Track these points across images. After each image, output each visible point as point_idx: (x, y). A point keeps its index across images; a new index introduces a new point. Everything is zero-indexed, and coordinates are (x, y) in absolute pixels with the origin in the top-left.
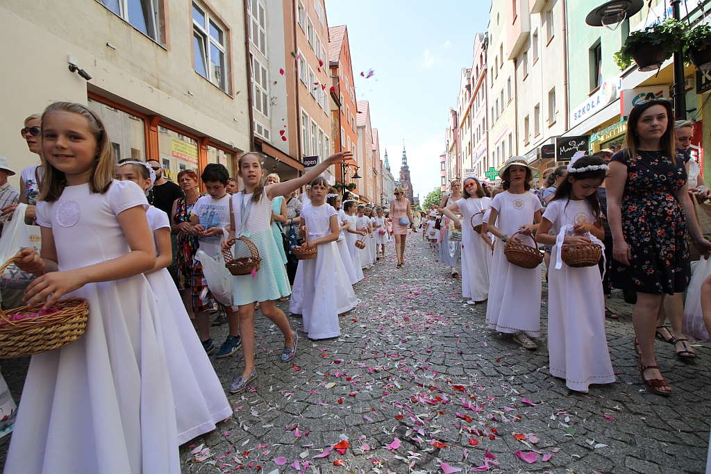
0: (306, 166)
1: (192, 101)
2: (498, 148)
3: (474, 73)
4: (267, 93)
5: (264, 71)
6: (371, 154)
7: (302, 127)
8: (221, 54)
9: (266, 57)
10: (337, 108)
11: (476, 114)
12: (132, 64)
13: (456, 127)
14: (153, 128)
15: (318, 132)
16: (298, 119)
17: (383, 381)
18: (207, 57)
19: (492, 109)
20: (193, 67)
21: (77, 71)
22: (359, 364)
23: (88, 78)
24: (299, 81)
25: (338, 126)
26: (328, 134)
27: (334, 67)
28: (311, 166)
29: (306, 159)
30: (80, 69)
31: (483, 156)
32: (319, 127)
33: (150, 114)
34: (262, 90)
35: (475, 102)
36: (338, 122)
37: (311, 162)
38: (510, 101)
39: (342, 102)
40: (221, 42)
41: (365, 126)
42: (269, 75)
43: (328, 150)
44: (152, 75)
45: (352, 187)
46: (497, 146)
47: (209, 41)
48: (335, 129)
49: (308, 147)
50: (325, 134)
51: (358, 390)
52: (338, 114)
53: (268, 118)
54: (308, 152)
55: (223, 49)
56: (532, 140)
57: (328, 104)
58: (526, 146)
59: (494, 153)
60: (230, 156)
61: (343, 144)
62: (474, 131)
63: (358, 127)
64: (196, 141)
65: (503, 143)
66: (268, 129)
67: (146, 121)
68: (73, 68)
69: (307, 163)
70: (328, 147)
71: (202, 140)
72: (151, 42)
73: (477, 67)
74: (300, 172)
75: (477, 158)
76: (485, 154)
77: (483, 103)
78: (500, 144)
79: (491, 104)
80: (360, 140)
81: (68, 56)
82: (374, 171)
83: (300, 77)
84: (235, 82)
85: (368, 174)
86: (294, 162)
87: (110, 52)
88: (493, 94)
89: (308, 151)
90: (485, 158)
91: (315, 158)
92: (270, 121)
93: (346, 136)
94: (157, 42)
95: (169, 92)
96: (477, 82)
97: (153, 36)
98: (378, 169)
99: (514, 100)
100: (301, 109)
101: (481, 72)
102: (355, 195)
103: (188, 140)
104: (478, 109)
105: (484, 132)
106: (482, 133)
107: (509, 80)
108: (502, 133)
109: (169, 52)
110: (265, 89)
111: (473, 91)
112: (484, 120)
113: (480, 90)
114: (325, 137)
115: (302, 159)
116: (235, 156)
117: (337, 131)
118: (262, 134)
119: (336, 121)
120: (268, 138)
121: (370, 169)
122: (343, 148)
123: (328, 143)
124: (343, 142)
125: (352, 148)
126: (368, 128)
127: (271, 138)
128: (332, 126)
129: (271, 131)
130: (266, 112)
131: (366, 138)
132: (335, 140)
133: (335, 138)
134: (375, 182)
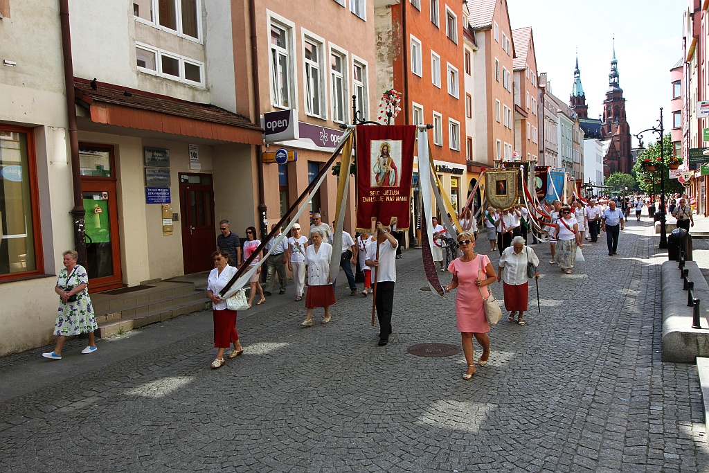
0: (269, 132)
6: (509, 78)
25: (400, 36)
28: (278, 130)
29: (269, 117)
32: (330, 45)
36: (399, 28)
37: (279, 123)
41: (490, 27)
48: (394, 43)
49: (293, 89)
50: (351, 58)
52: (399, 12)
69: (273, 125)
74: (258, 146)
82: (520, 110)
85: (496, 118)
89: (272, 101)
91: (285, 115)
92: (204, 46)
93: (426, 53)
98: (531, 104)
102: (451, 166)
114: (353, 63)
115: (262, 116)
116: (28, 135)
117: (399, 47)
118: (178, 75)
119: (396, 27)
120: (198, 80)
121: (505, 108)
122: (415, 77)
123: (365, 74)
124: (416, 66)
125: (449, 74)
126: (501, 28)
127: (206, 79)
128: (389, 36)
129: (206, 66)
130: (191, 29)
131: (495, 49)
132: (394, 64)
133: (395, 59)
134: (524, 131)
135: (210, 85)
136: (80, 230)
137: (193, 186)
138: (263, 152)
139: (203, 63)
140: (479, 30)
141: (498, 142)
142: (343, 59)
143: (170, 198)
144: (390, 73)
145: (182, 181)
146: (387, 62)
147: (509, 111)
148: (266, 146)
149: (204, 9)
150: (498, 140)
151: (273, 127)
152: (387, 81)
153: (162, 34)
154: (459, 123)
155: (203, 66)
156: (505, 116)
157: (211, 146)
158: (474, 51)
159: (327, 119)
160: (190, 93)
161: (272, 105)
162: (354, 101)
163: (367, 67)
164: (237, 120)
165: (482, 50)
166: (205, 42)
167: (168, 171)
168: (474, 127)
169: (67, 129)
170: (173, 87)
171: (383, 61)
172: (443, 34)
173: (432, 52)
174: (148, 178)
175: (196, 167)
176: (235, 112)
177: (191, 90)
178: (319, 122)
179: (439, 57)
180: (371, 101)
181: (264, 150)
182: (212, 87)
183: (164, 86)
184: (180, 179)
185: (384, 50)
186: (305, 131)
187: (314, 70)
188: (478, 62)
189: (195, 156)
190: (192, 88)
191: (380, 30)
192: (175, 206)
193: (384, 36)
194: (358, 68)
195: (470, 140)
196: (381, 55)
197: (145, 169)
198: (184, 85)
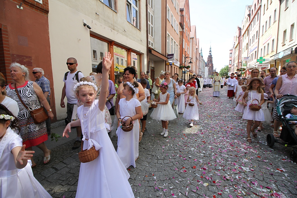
0: (168, 58)
1: (126, 34)
2: (265, 47)
3: (253, 8)
4: (153, 26)
5: (152, 16)
6: (195, 50)
7: (167, 41)
8: (136, 11)
9: (153, 10)
10: (182, 30)
11: (252, 29)
12: (105, 21)
13: (240, 35)
14: (112, 47)
15: (174, 42)
16: (166, 37)
17: (233, 187)
18: (131, 13)
19: (263, 26)
20: (126, 19)
21: (86, 26)
22: (216, 172)
23: (90, 28)
24: (167, 19)
25: (182, 39)
26: (177, 43)
27: (182, 11)
28: (170, 58)
29: (169, 55)
30: (87, 25)
31: (255, 50)
32: (174, 40)
33: (110, 41)
34: (151, 25)
35: (252, 23)
36: (182, 37)
37: (171, 57)
38: (275, 22)
39: (184, 27)
40: (136, 6)
41: (193, 38)
42: (154, 18)
43: (177, 50)
44: (112, 25)
45: (188, 67)
46: (264, 45)
47: (132, 6)
48: (180, 40)
49: (169, 50)
50: (176, 43)
51: (222, 191)
52: (182, 33)
53: (153, 37)
54: (169, 52)
55: (137, 9)
56: (287, 43)
57: (178, 29)
58: (283, 46)
59: (262, 49)
60: (139, 56)
61: (184, 47)
62: (251, 37)
63: (191, 38)
64: (127, 51)
65: (268, 44)
66: (153, 42)
67: (109, 44)
68: (85, 25)
69: (169, 57)
70: (177, 49)
71: (129, 50)
72: (111, 10)
73: (255, 5)
74: (166, 61)
75: (251, 51)
76: (256, 50)
77: (257, 23)
78: (266, 45)
79: (263, 23)
80: (191, 44)
81: (83, 20)
83: (167, 18)
84: (142, 24)
86: (164, 57)
87: (97, 17)
88: (264, 18)
90: (256, 52)
91: (173, 55)
92: (154, 39)
94: (113, 9)
95: (118, 31)
96: (254, 13)
97: (112, 7)
98: (198, 57)
99: (278, 21)
100: (167, 32)
101: (257, 7)
103: (124, 50)
104: (254, 26)
105: (256, 39)
106: (255, 39)
107: (275, 11)
108: (268, 39)
109: (118, 14)
110: (152, 24)
111: (252, 17)
112: (257, 32)
113: (256, 17)
115: (167, 55)
116: (141, 56)
118: (150, 45)
120: (153, 46)
122: (184, 49)
123: (177, 47)
125: (188, 48)
126: (195, 38)
132: (180, 45)
134: (196, 63)
137: (152, 70)
149: (154, 31)
150: (193, 65)
154: (188, 60)
156: (194, 59)
162: (185, 52)
163: (178, 45)
166: (154, 38)
167: (149, 66)
169: (147, 55)
172: (187, 39)
175: (153, 66)
176: (161, 53)
179: (187, 44)
189: (153, 63)
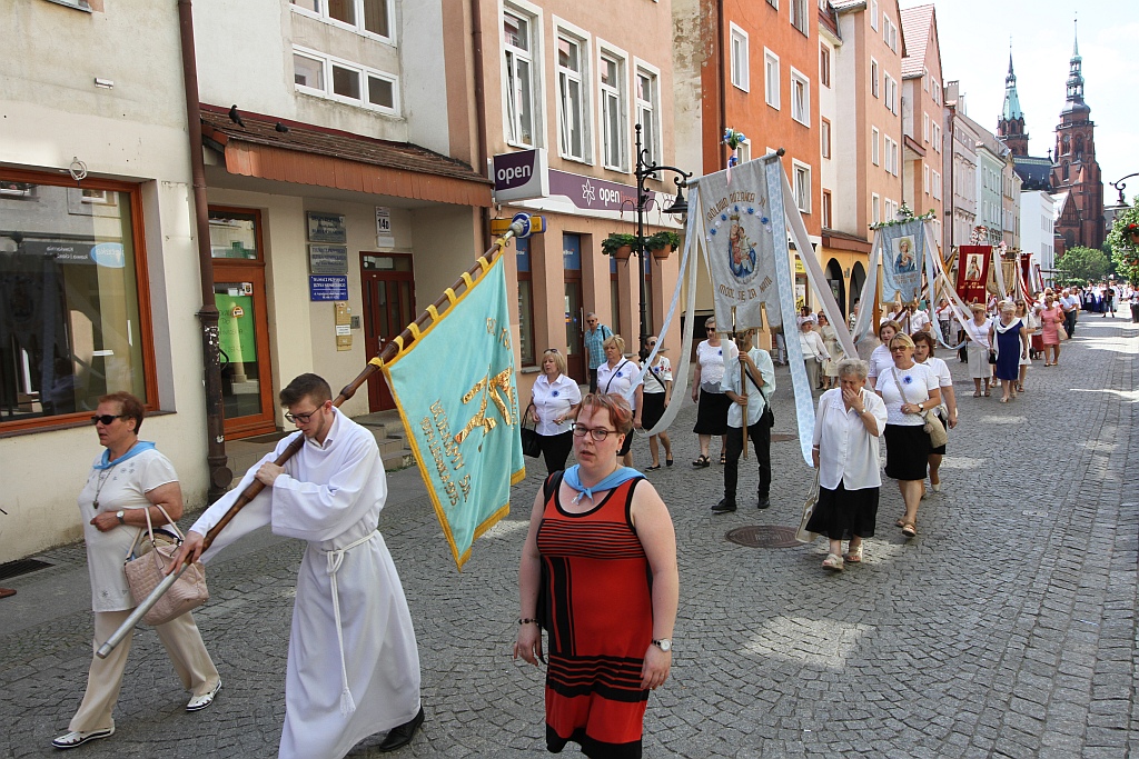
0: (501, 185)
6: (895, 91)
7: (514, 54)
15: (596, 63)
25: (713, 25)
26: (652, 61)
28: (519, 182)
29: (502, 162)
32: (599, 44)
36: (713, 12)
37: (517, 172)
41: (864, 7)
48: (702, 37)
49: (539, 116)
50: (633, 63)
61: (737, 81)
66: (386, 77)
69: (507, 174)
82: (912, 145)
85: (871, 158)
91: (527, 158)
93: (756, 53)
98: (932, 133)
114: (636, 71)
115: (490, 161)
116: (133, 195)
117: (710, 42)
118: (357, 97)
119: (707, 10)
120: (390, 105)
121: (887, 141)
122: (738, 93)
123: (655, 88)
124: (739, 75)
125: (794, 86)
126: (882, 8)
127: (402, 102)
128: (695, 26)
129: (401, 82)
130: (378, 22)
131: (871, 42)
132: (704, 72)
133: (705, 64)
134: (918, 179)
135: (408, 112)
136: (211, 343)
137: (383, 273)
138: (492, 218)
139: (397, 77)
140: (844, 12)
141: (875, 198)
142: (620, 65)
143: (346, 291)
144: (696, 87)
145: (366, 265)
146: (691, 69)
147: (894, 146)
148: (497, 209)
150: (874, 194)
151: (508, 178)
152: (691, 99)
153: (332, 32)
154: (808, 167)
155: (397, 80)
156: (887, 154)
157: (410, 210)
158: (836, 46)
159: (594, 164)
160: (377, 124)
161: (505, 141)
162: (638, 133)
163: (658, 77)
164: (451, 168)
165: (849, 45)
166: (399, 43)
167: (344, 250)
168: (834, 174)
169: (190, 185)
170: (351, 115)
171: (685, 67)
172: (784, 20)
173: (766, 50)
174: (314, 262)
175: (387, 243)
176: (447, 154)
177: (378, 120)
178: (581, 169)
179: (777, 58)
180: (665, 132)
181: (493, 214)
182: (411, 114)
183: (337, 115)
184: (362, 262)
185: (687, 49)
186: (559, 184)
187: (574, 85)
188: (842, 65)
189: (385, 225)
190: (380, 117)
191: (680, 17)
192: (355, 305)
193: (687, 26)
194: (644, 80)
195: (829, 195)
196: (681, 58)
197: (308, 247)
198: (367, 112)
